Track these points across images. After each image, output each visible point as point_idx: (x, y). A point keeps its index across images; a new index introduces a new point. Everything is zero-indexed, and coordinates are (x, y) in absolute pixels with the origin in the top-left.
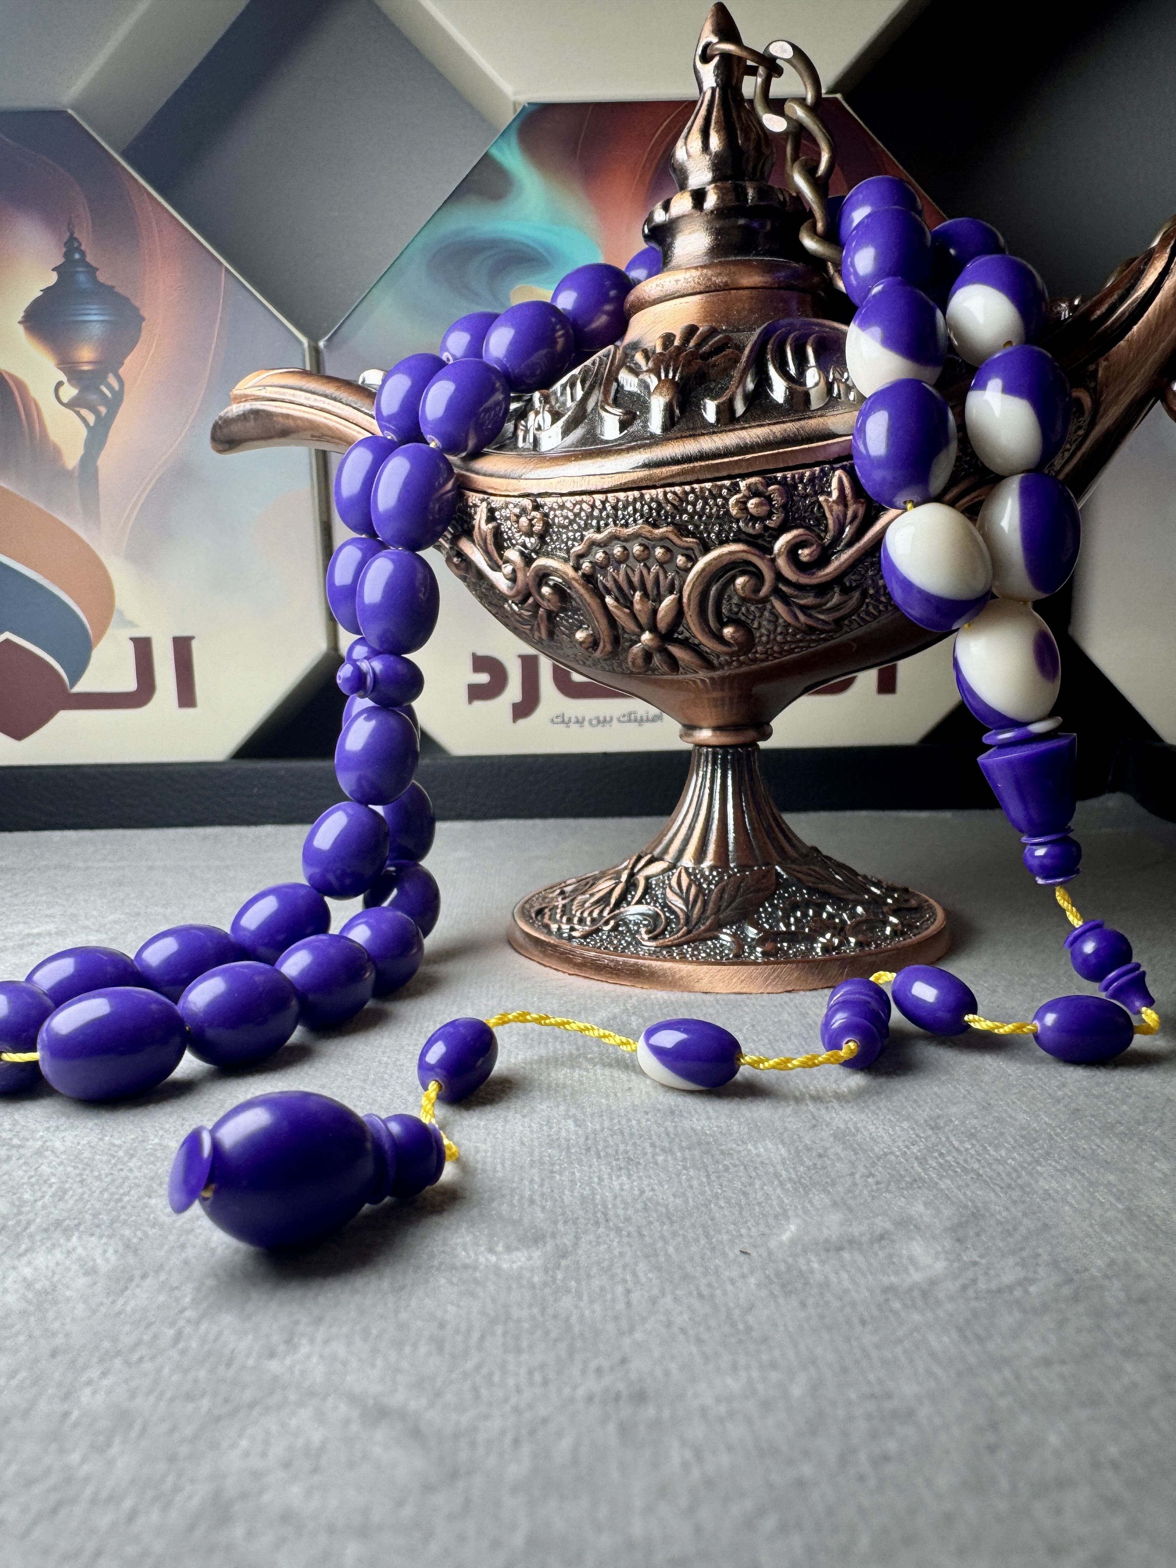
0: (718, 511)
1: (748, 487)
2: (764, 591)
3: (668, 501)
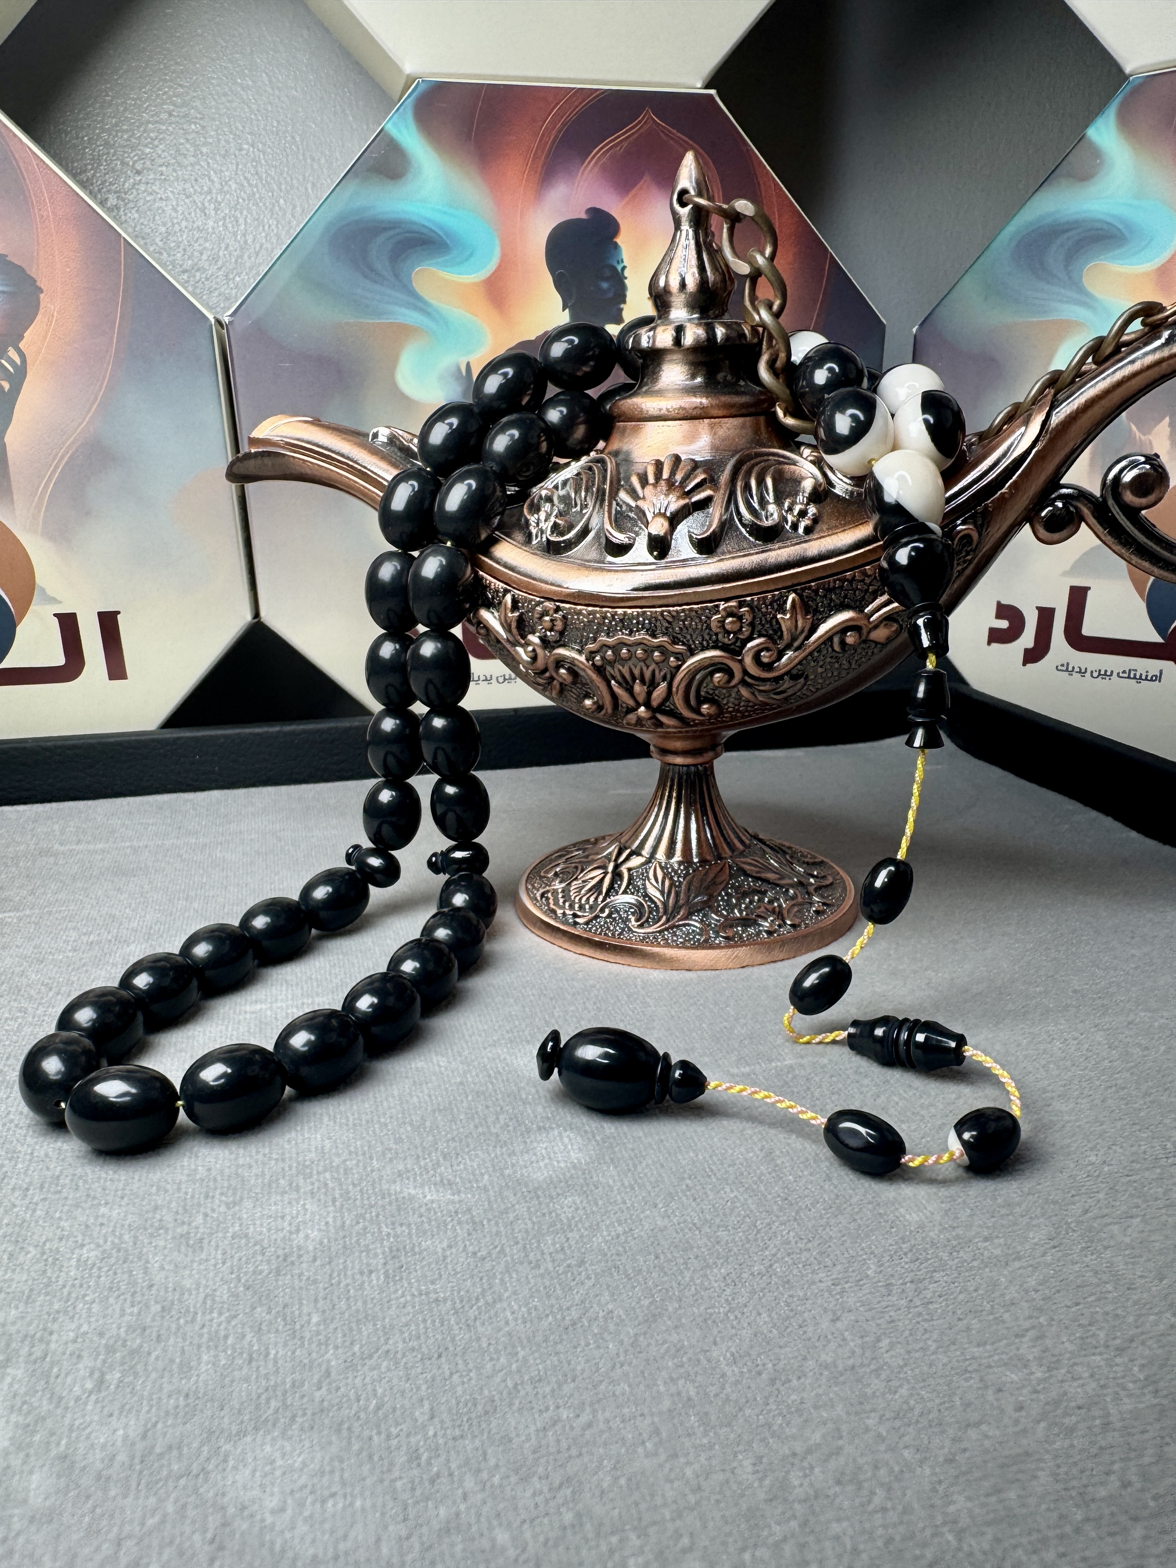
0: (702, 626)
1: (725, 609)
2: (735, 682)
3: (665, 619)
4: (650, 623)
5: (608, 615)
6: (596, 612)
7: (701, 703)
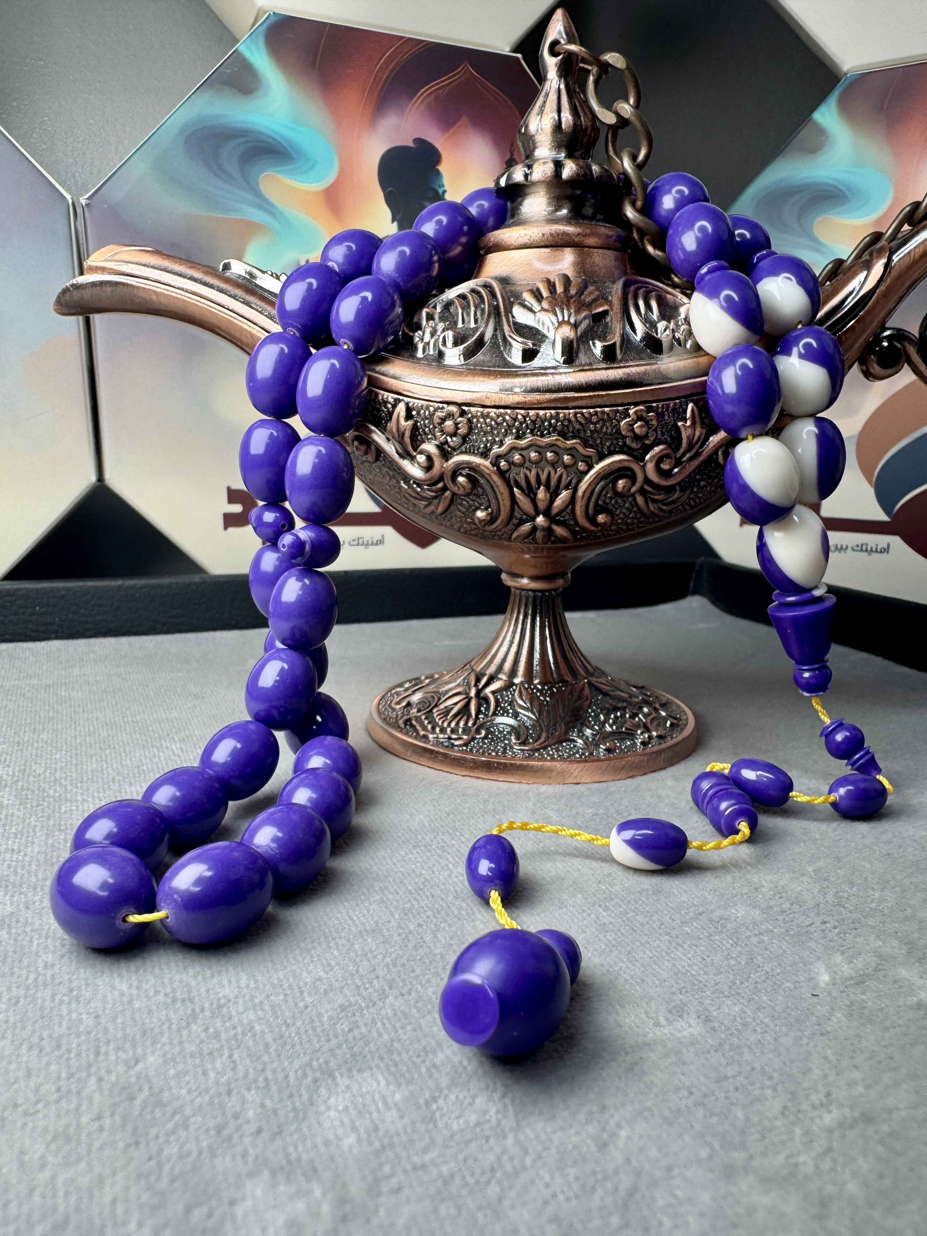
0: (612, 430)
1: (635, 412)
2: (634, 489)
3: (577, 421)
4: (563, 425)
5: (520, 417)
6: (506, 414)
7: (597, 512)
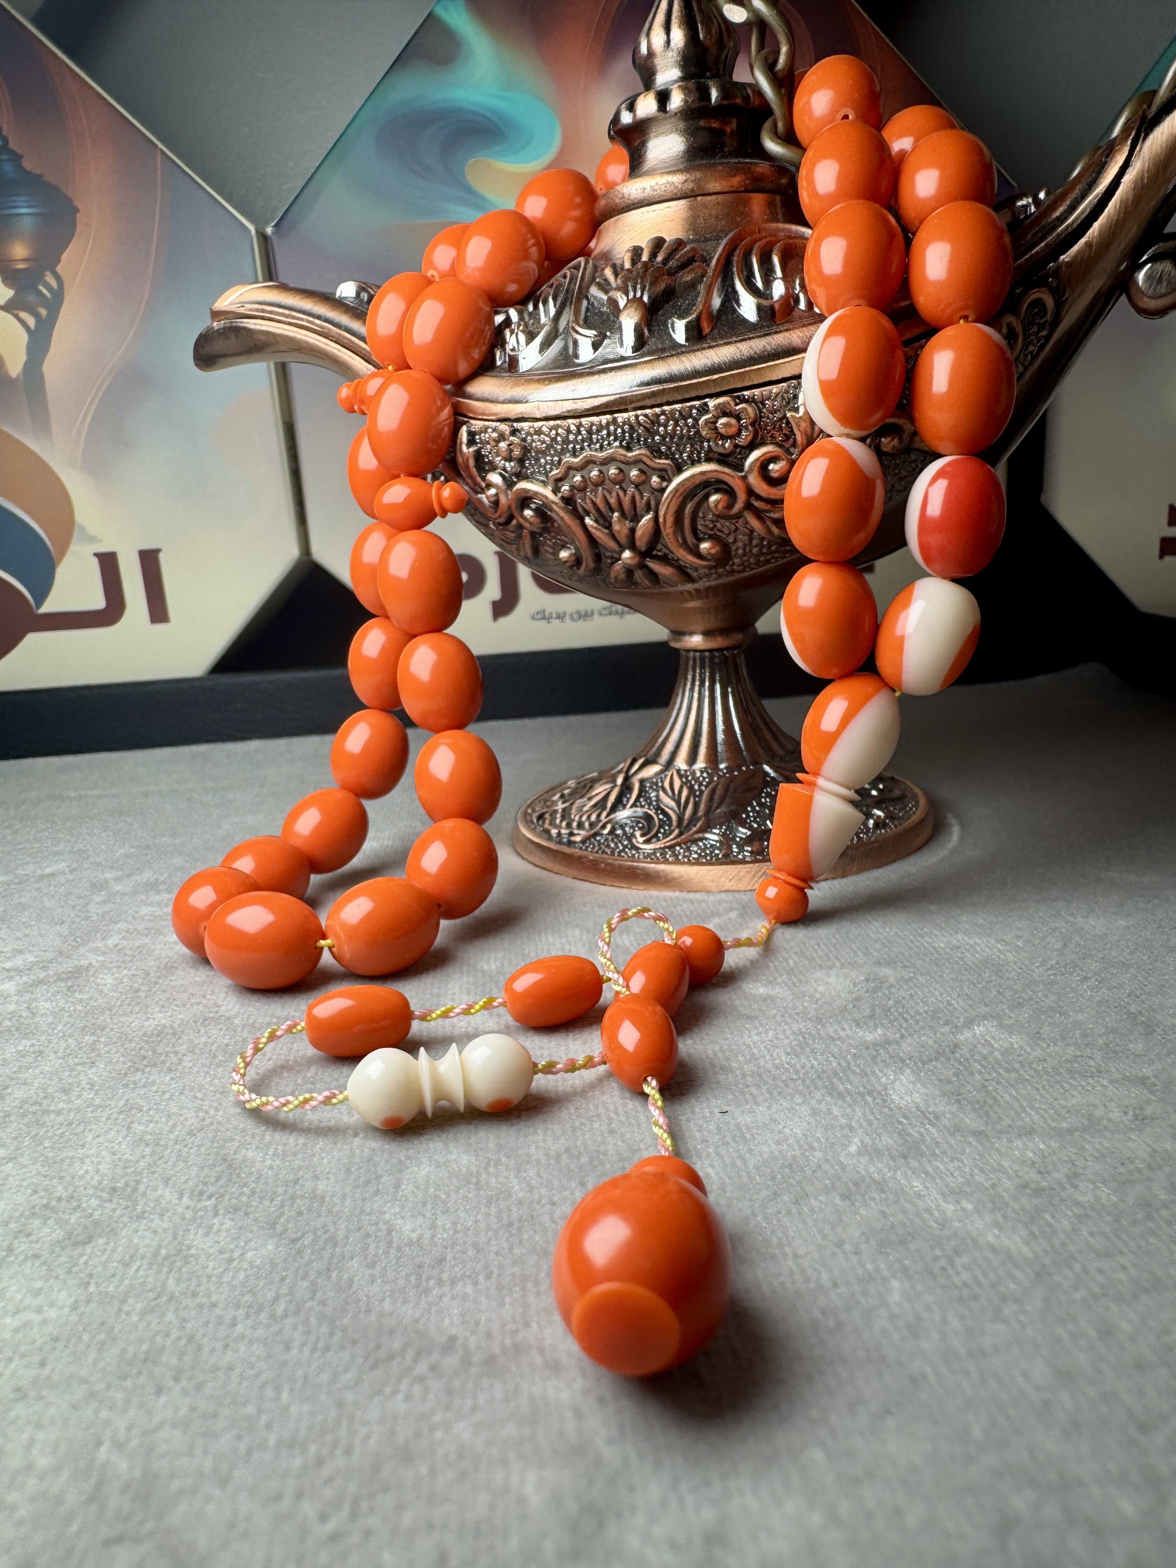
0: (689, 431)
1: (717, 407)
2: (738, 506)
3: (640, 424)
4: (624, 432)
5: (573, 428)
6: (558, 426)
7: (700, 540)
